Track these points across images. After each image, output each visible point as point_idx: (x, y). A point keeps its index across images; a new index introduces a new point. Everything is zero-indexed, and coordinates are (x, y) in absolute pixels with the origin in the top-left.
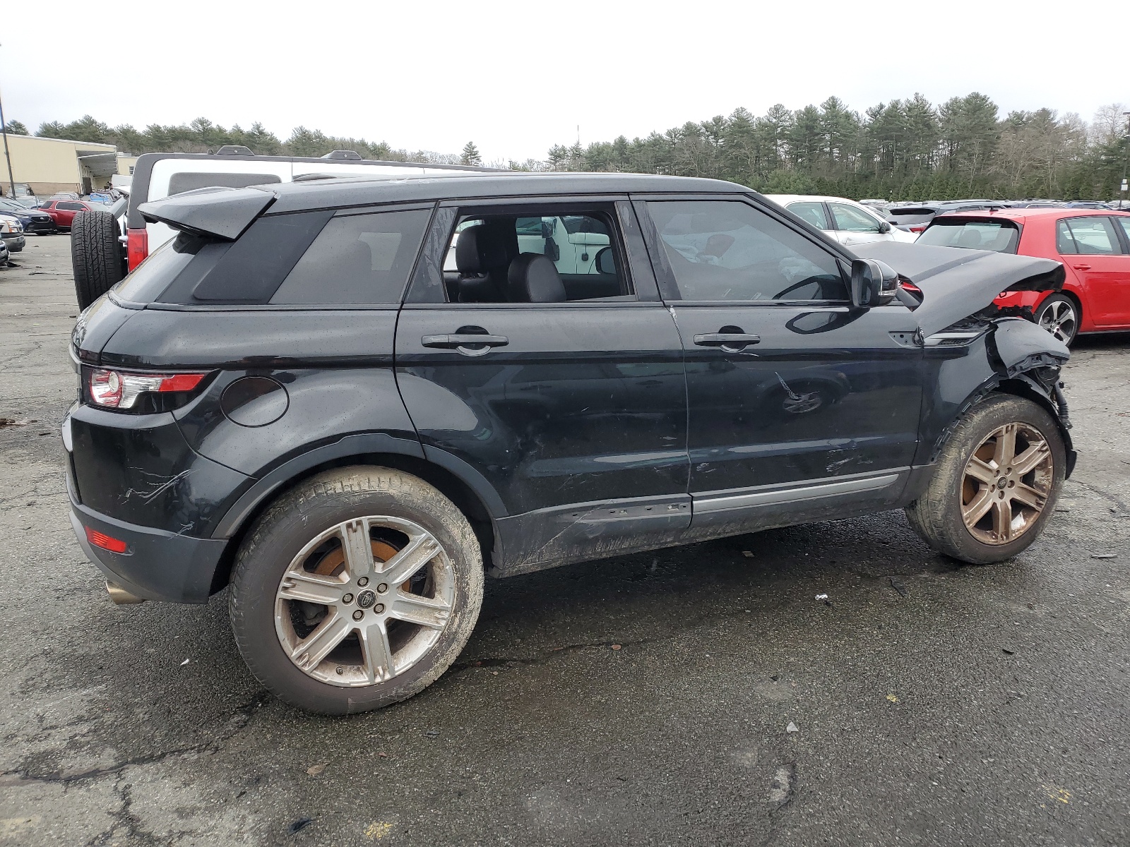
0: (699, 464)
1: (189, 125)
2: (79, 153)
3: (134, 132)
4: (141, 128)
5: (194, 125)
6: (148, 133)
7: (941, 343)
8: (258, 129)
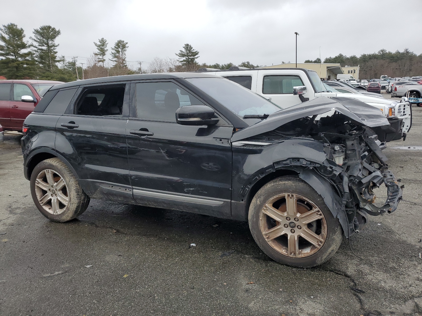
0: (132, 177)
1: (377, 53)
2: (327, 67)
3: (356, 57)
4: (358, 56)
5: (379, 52)
6: (361, 57)
7: (243, 146)
8: (406, 51)
